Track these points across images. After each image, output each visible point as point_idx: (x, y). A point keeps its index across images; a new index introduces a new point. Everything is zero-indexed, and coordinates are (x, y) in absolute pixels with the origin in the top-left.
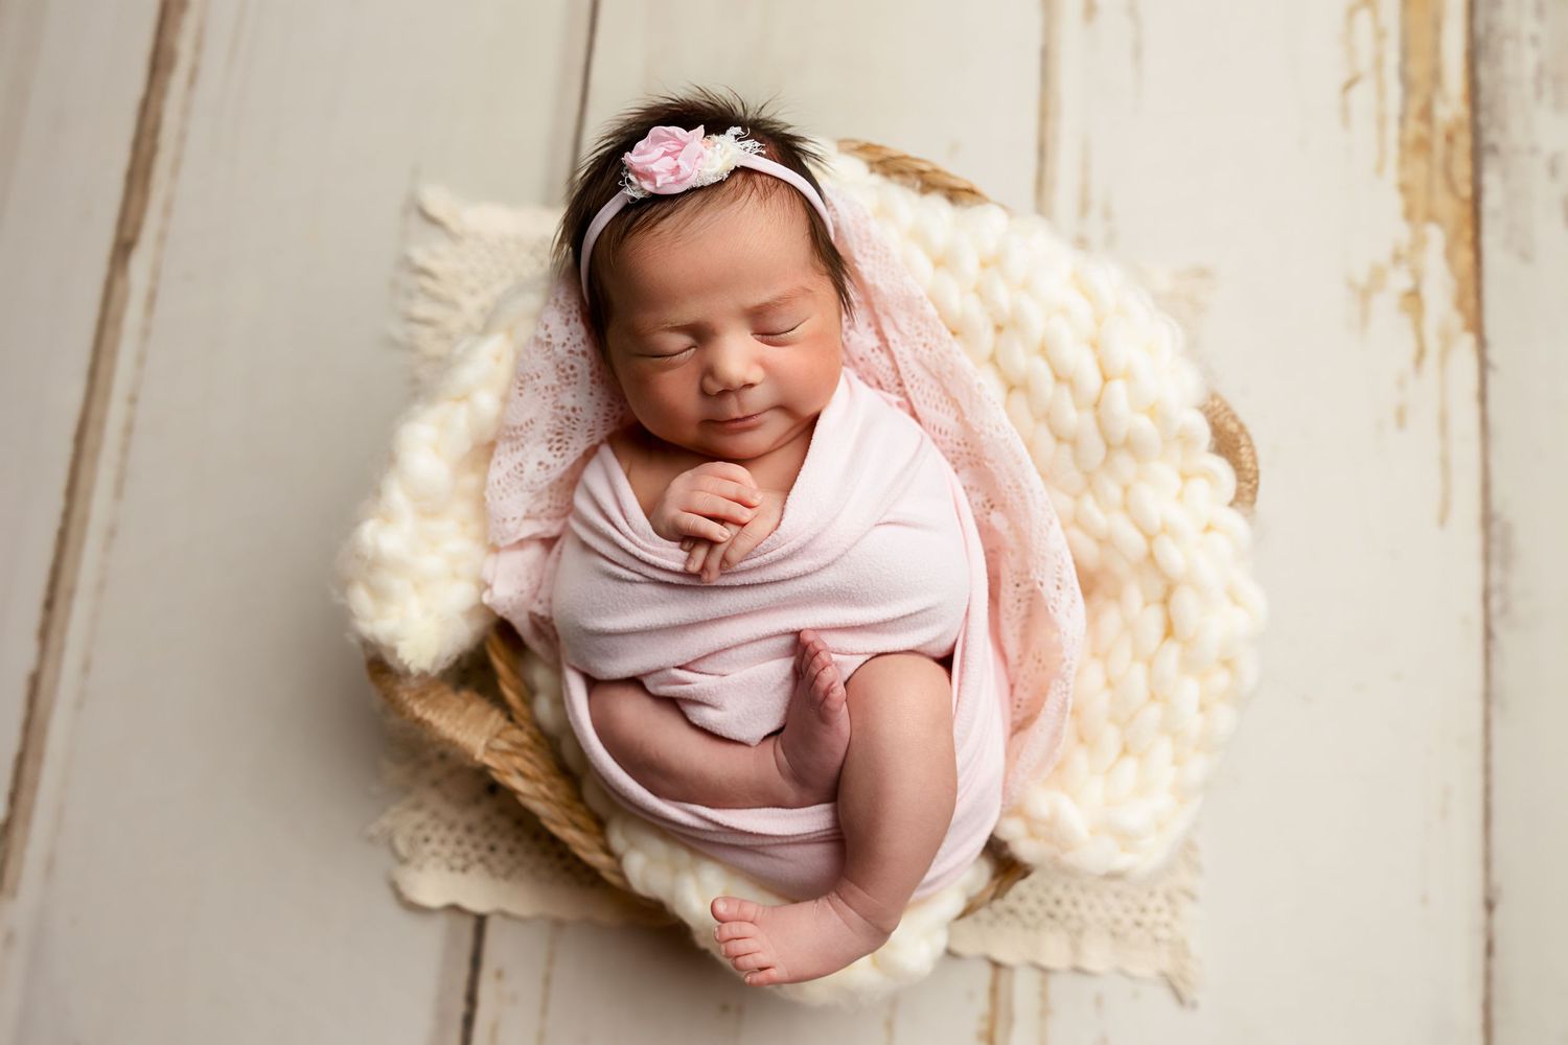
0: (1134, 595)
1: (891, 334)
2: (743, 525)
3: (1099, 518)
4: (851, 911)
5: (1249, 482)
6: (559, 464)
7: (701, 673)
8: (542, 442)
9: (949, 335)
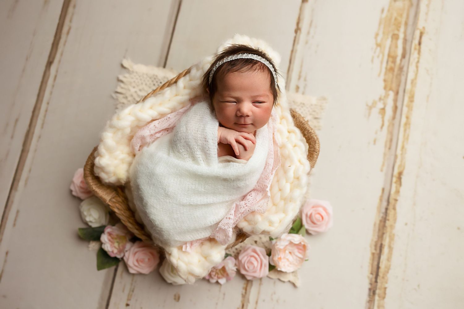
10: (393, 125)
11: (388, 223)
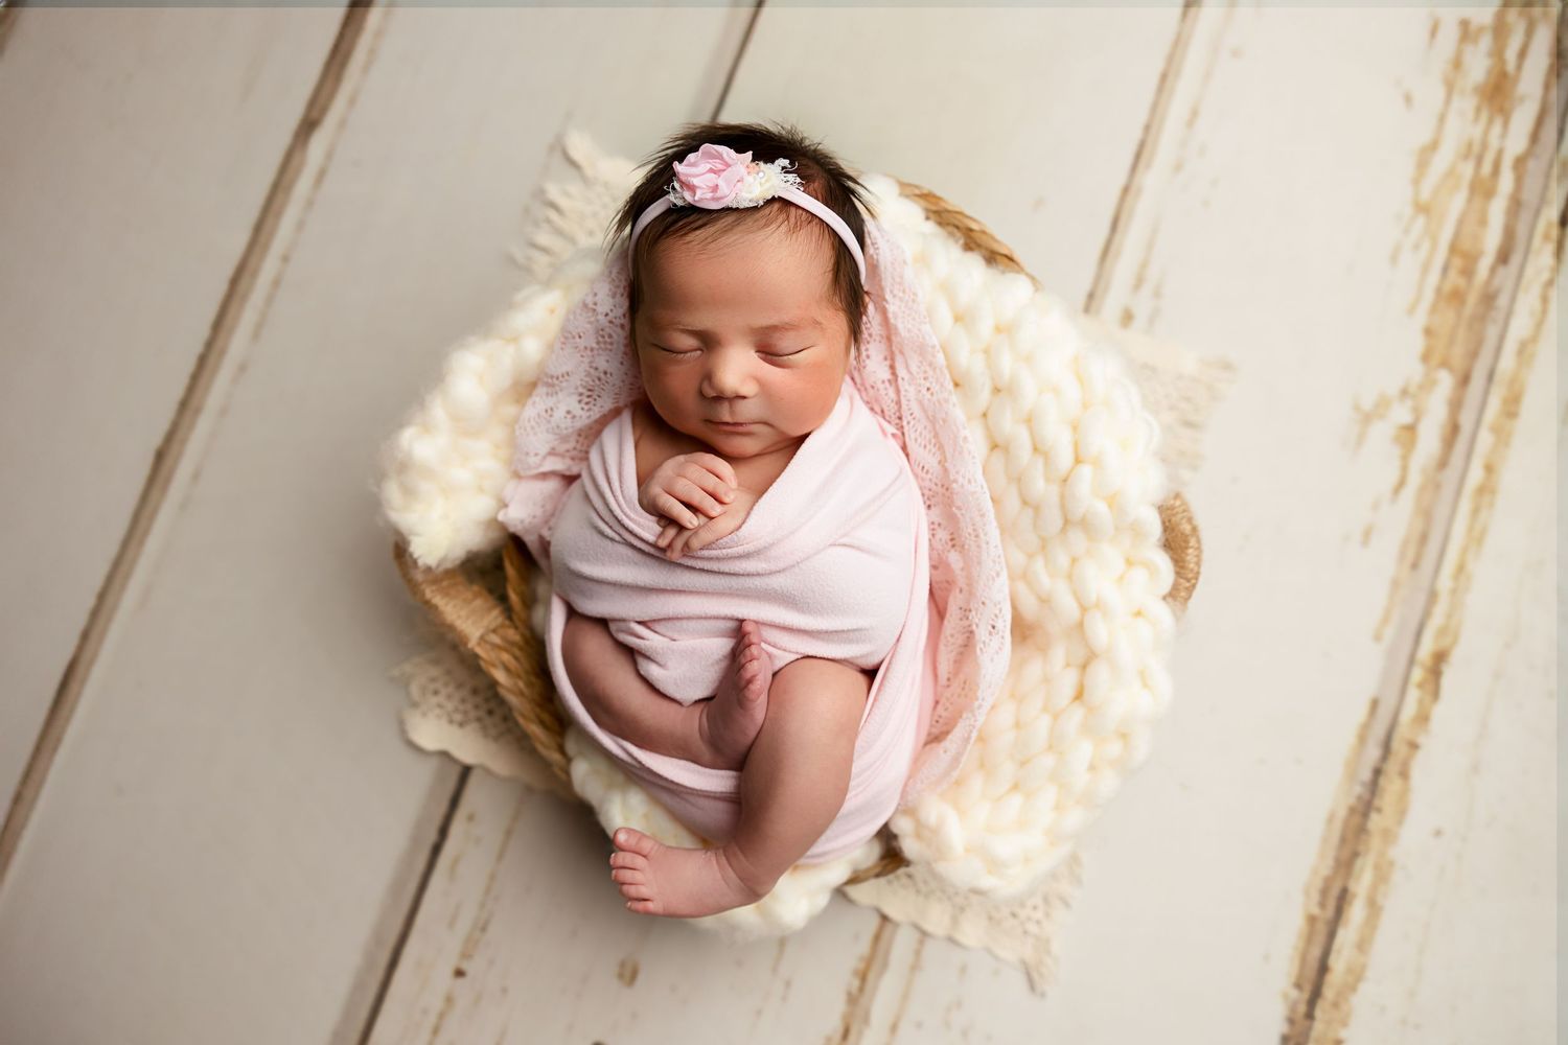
0: (1058, 654)
1: (901, 372)
2: (711, 518)
3: (1045, 581)
4: (730, 869)
5: (1188, 580)
6: (585, 416)
7: (656, 632)
8: (573, 394)
9: (951, 386)
10: (1438, 486)
11: (1375, 822)
